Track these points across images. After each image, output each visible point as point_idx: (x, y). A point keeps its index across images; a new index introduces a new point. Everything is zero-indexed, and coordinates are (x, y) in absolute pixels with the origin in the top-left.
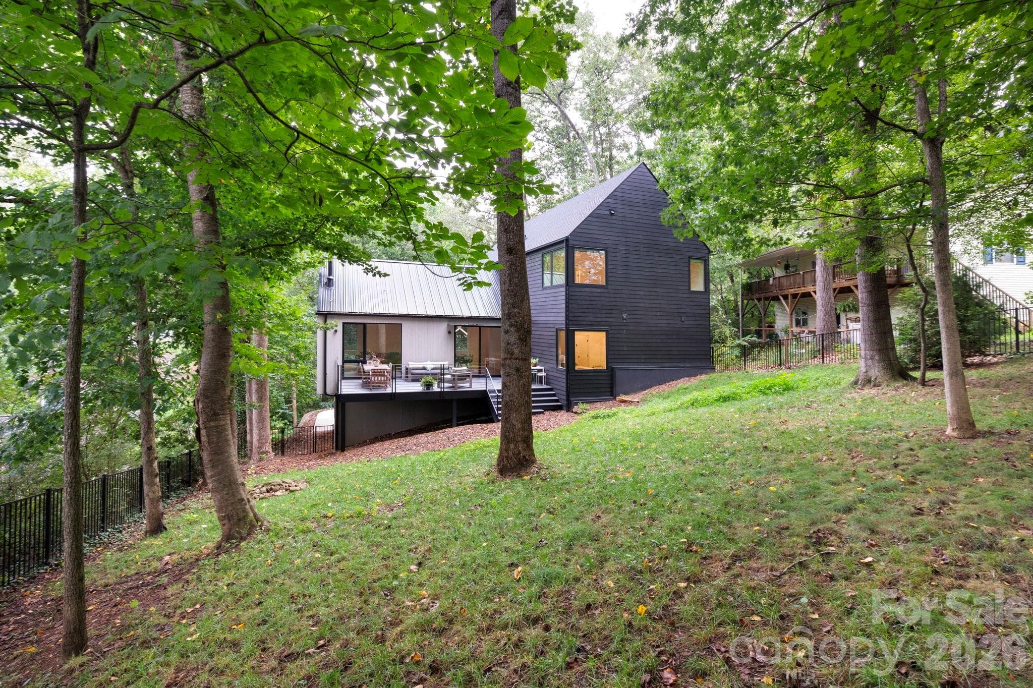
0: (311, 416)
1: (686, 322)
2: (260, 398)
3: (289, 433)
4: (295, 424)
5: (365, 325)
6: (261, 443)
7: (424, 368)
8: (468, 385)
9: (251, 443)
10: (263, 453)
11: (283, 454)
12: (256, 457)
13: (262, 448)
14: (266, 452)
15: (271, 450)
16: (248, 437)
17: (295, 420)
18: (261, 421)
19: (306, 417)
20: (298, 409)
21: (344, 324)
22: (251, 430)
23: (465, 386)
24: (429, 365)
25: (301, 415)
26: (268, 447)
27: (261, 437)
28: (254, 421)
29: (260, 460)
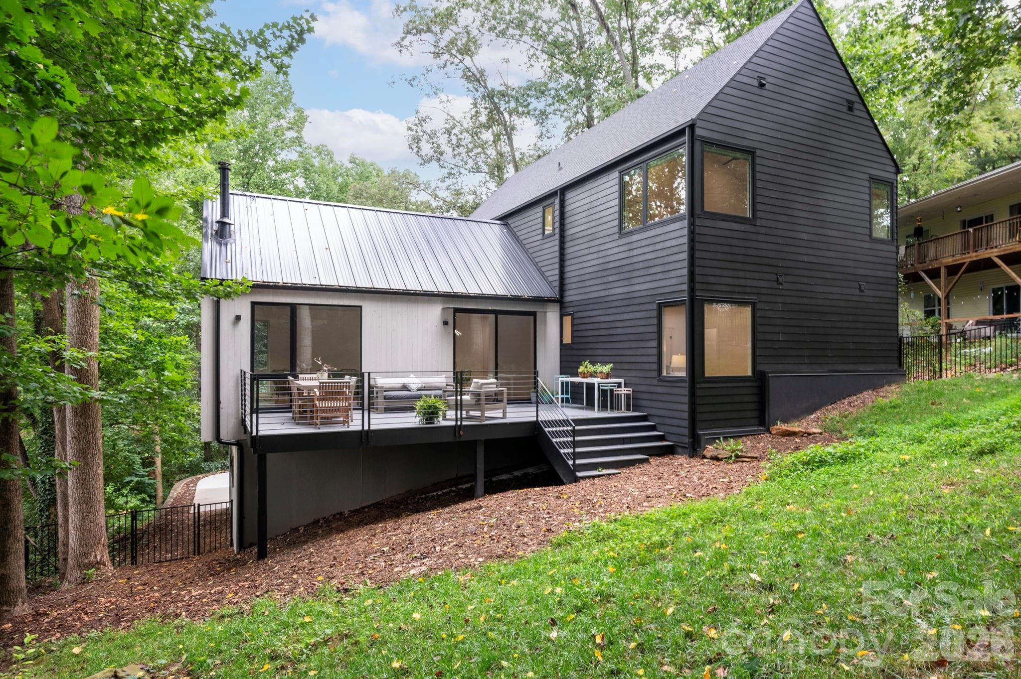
0: (187, 485)
1: (867, 292)
2: (84, 453)
3: (149, 516)
4: (159, 500)
5: (293, 307)
6: (86, 546)
7: (405, 388)
8: (498, 413)
9: (66, 545)
10: (91, 565)
11: (134, 560)
12: (74, 575)
13: (87, 555)
14: (98, 565)
15: (106, 557)
16: (61, 533)
17: (160, 494)
18: (86, 500)
19: (178, 488)
20: (164, 475)
21: (253, 304)
22: (66, 519)
23: (495, 415)
24: (414, 382)
25: (168, 484)
26: (101, 554)
27: (84, 532)
28: (71, 499)
29: (85, 580)
